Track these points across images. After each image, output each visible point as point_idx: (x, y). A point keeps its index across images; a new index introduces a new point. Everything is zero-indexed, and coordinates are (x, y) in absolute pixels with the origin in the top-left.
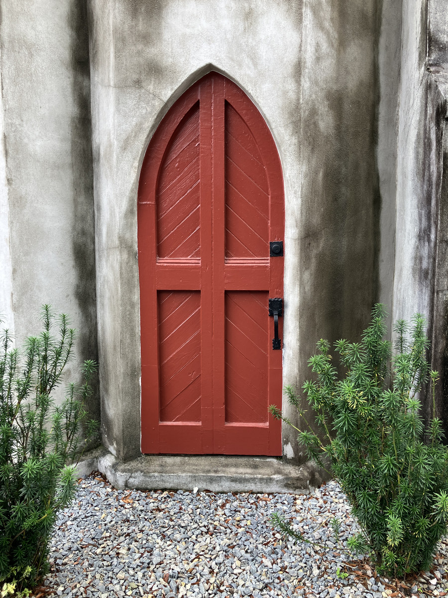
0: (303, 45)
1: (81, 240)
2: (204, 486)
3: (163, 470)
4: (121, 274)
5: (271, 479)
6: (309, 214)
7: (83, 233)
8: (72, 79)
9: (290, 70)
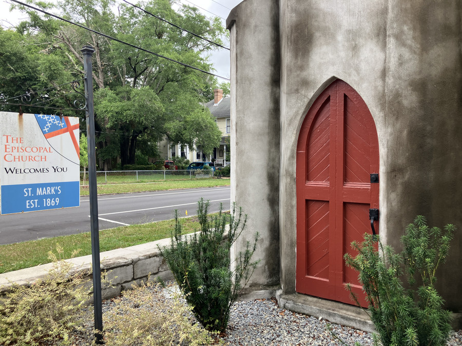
0: (387, 59)
1: (272, 171)
2: (326, 317)
3: (305, 302)
4: (286, 189)
5: (366, 322)
6: (395, 157)
7: (273, 167)
8: (270, 91)
9: (379, 74)
